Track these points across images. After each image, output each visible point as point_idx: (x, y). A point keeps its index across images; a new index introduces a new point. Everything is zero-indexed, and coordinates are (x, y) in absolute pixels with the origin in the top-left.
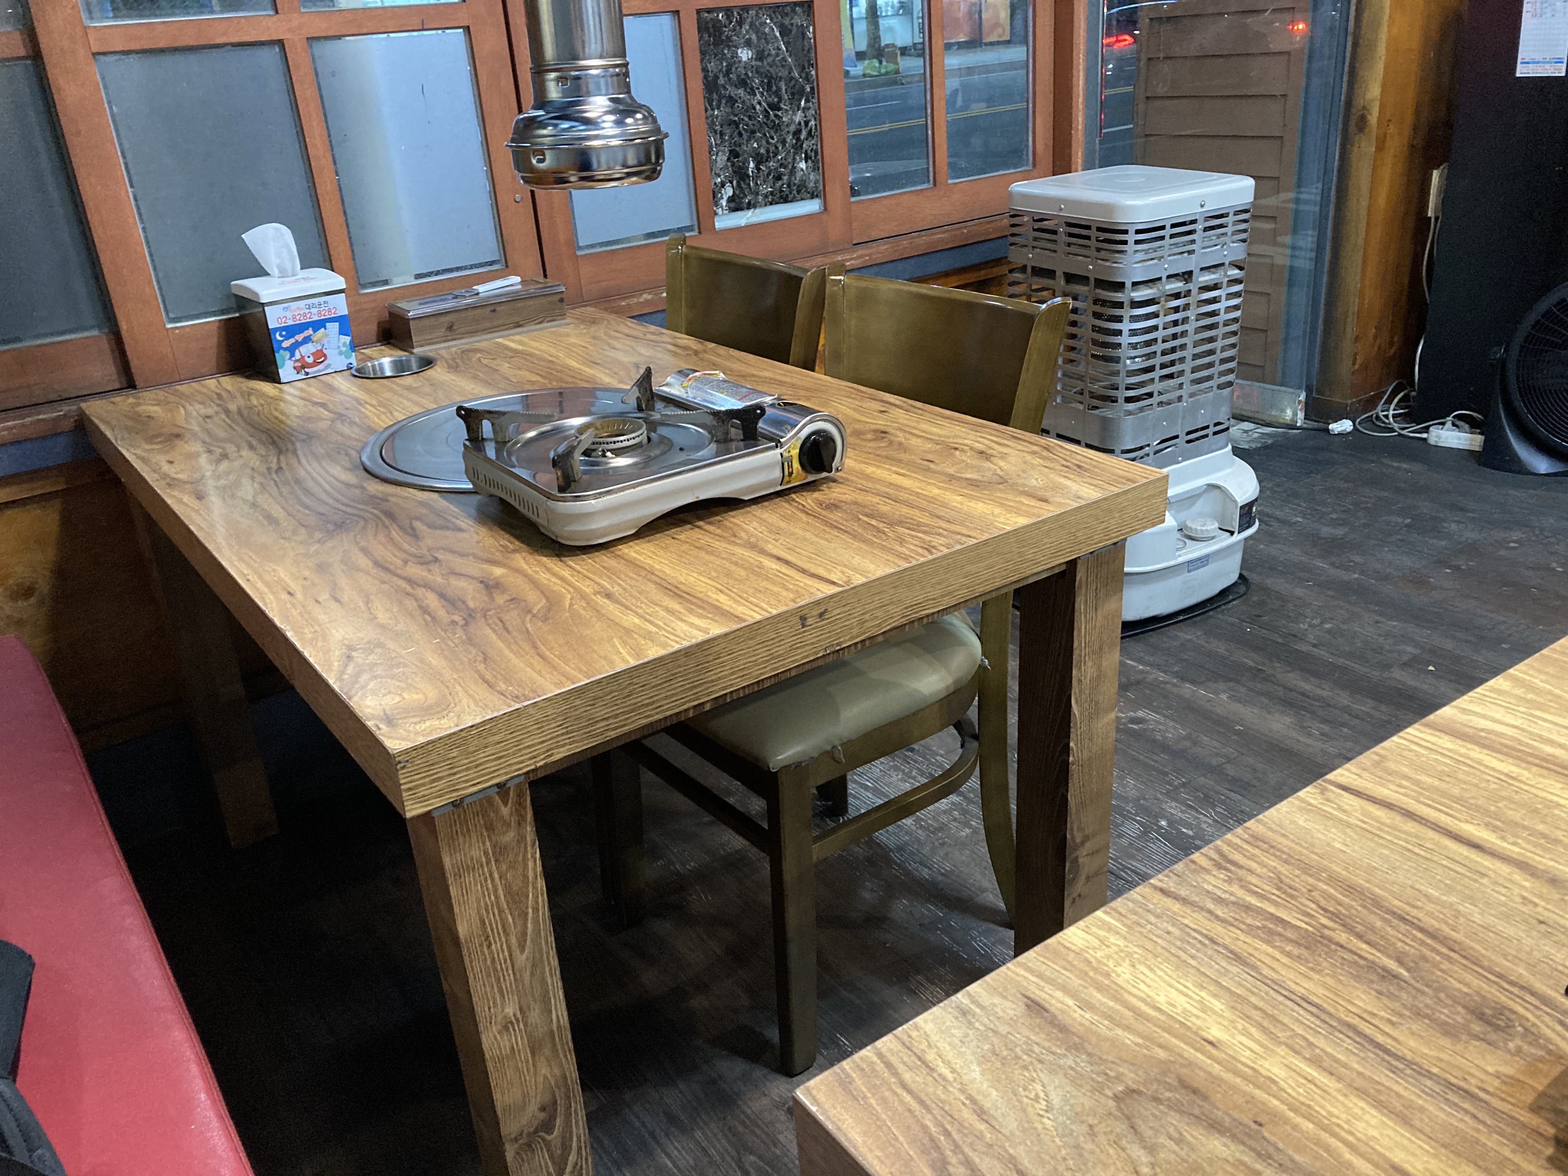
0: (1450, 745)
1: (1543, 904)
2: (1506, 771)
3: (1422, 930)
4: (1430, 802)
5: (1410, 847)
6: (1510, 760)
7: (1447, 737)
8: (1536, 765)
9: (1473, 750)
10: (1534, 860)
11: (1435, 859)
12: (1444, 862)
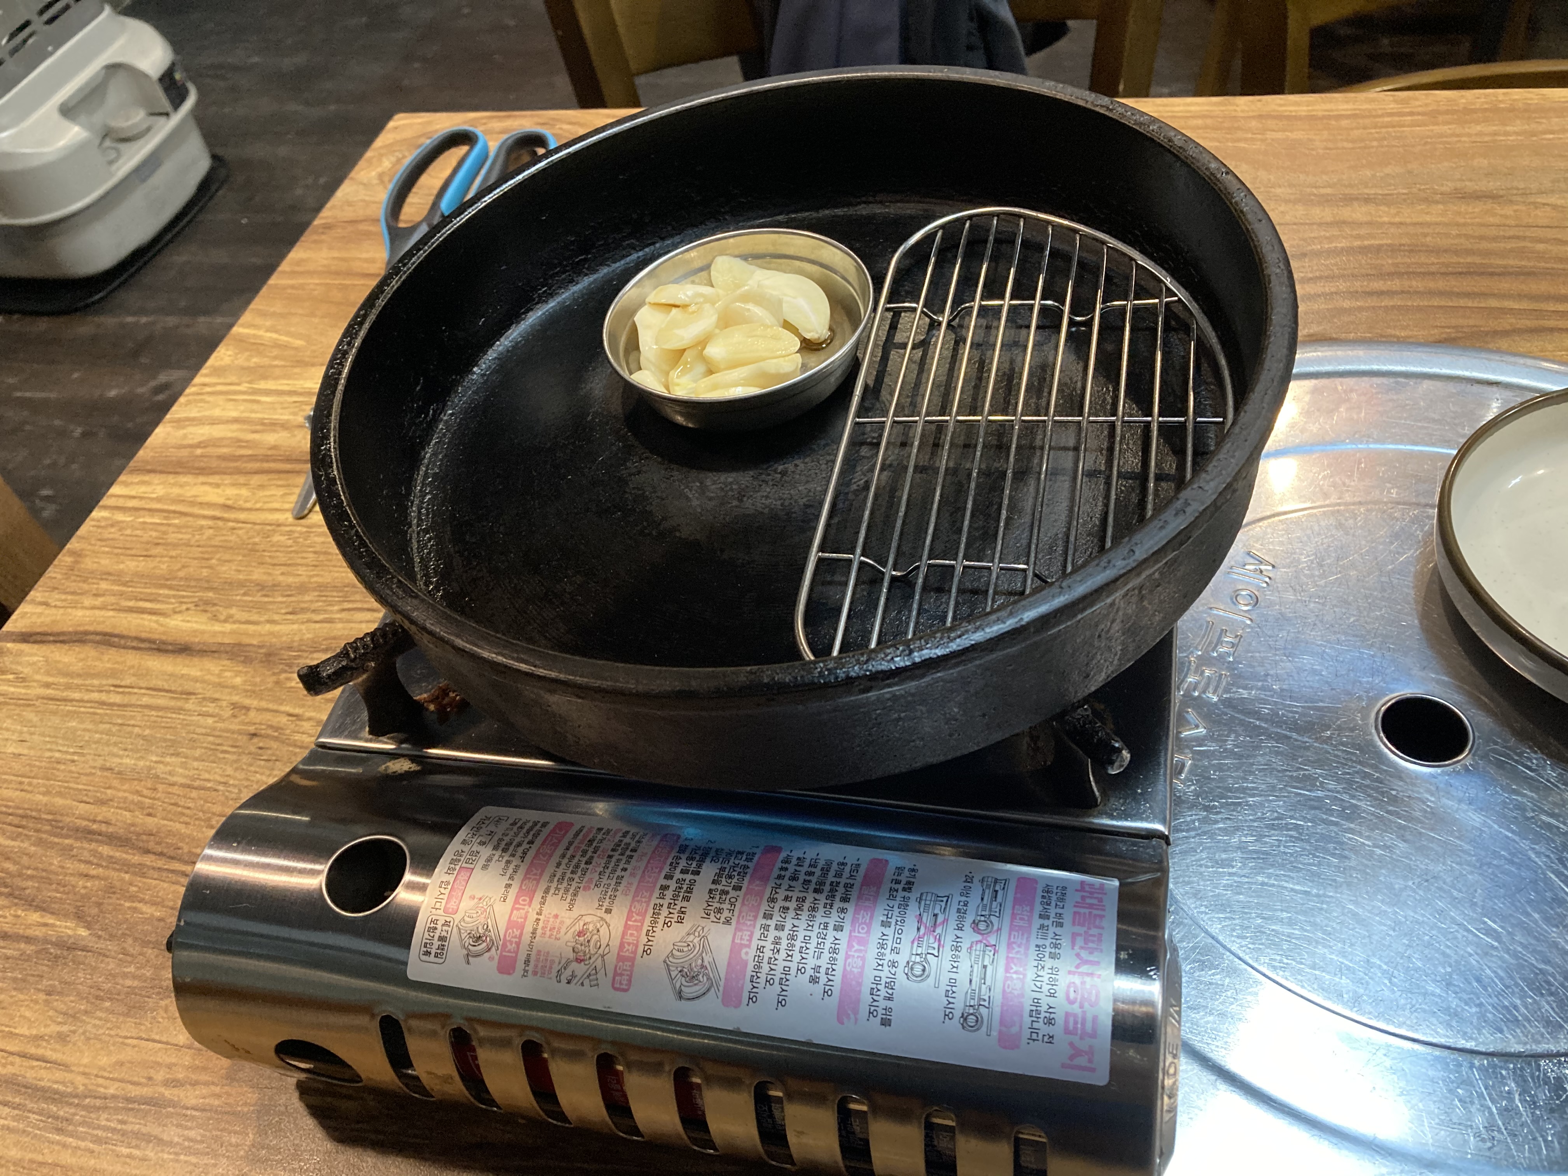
0: (160, 491)
1: (255, 703)
2: (221, 501)
3: (112, 839)
4: (131, 604)
5: (104, 697)
6: (228, 479)
7: (156, 479)
8: (256, 472)
9: (187, 484)
10: (247, 634)
11: (133, 700)
12: (145, 700)
